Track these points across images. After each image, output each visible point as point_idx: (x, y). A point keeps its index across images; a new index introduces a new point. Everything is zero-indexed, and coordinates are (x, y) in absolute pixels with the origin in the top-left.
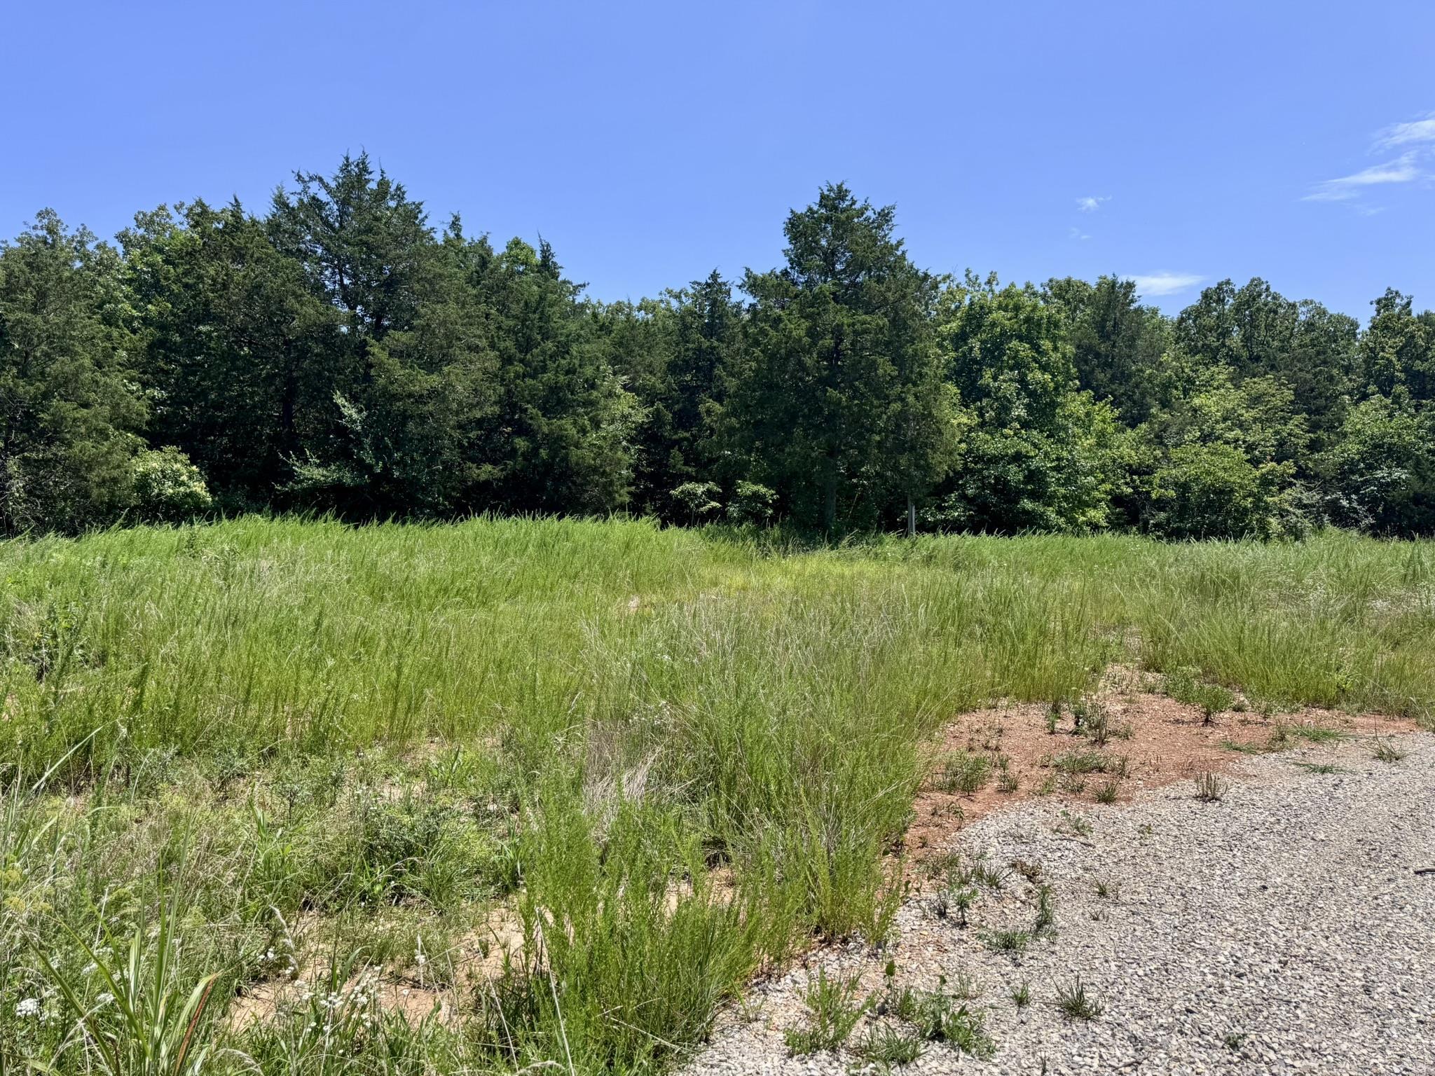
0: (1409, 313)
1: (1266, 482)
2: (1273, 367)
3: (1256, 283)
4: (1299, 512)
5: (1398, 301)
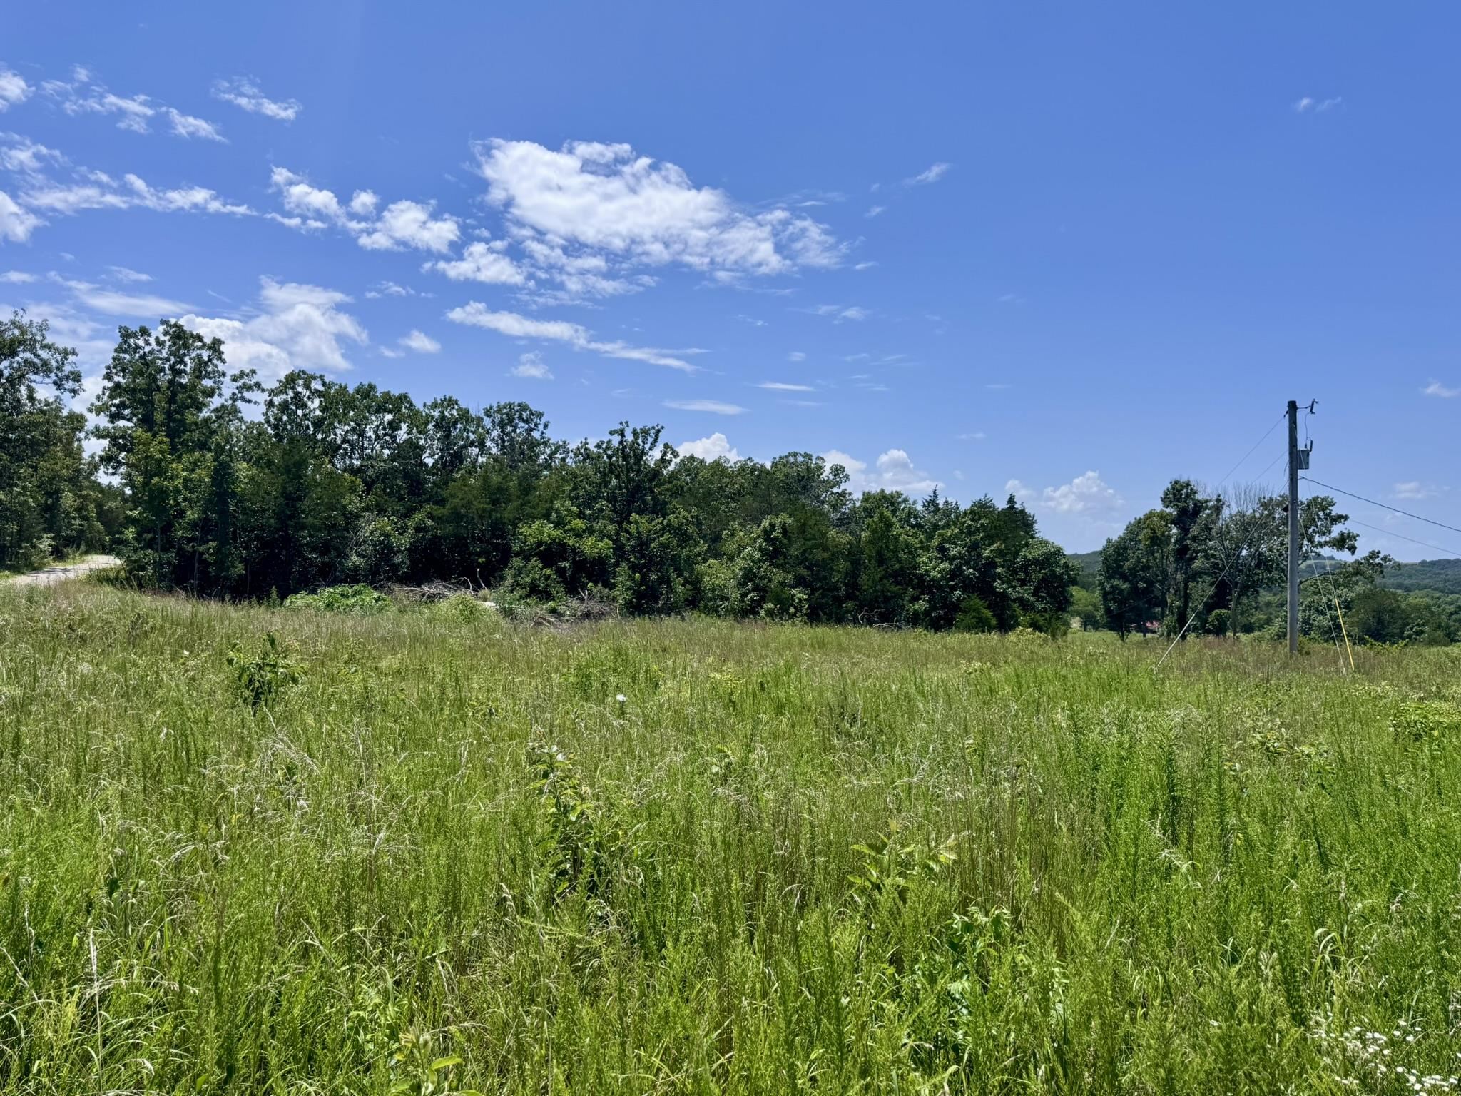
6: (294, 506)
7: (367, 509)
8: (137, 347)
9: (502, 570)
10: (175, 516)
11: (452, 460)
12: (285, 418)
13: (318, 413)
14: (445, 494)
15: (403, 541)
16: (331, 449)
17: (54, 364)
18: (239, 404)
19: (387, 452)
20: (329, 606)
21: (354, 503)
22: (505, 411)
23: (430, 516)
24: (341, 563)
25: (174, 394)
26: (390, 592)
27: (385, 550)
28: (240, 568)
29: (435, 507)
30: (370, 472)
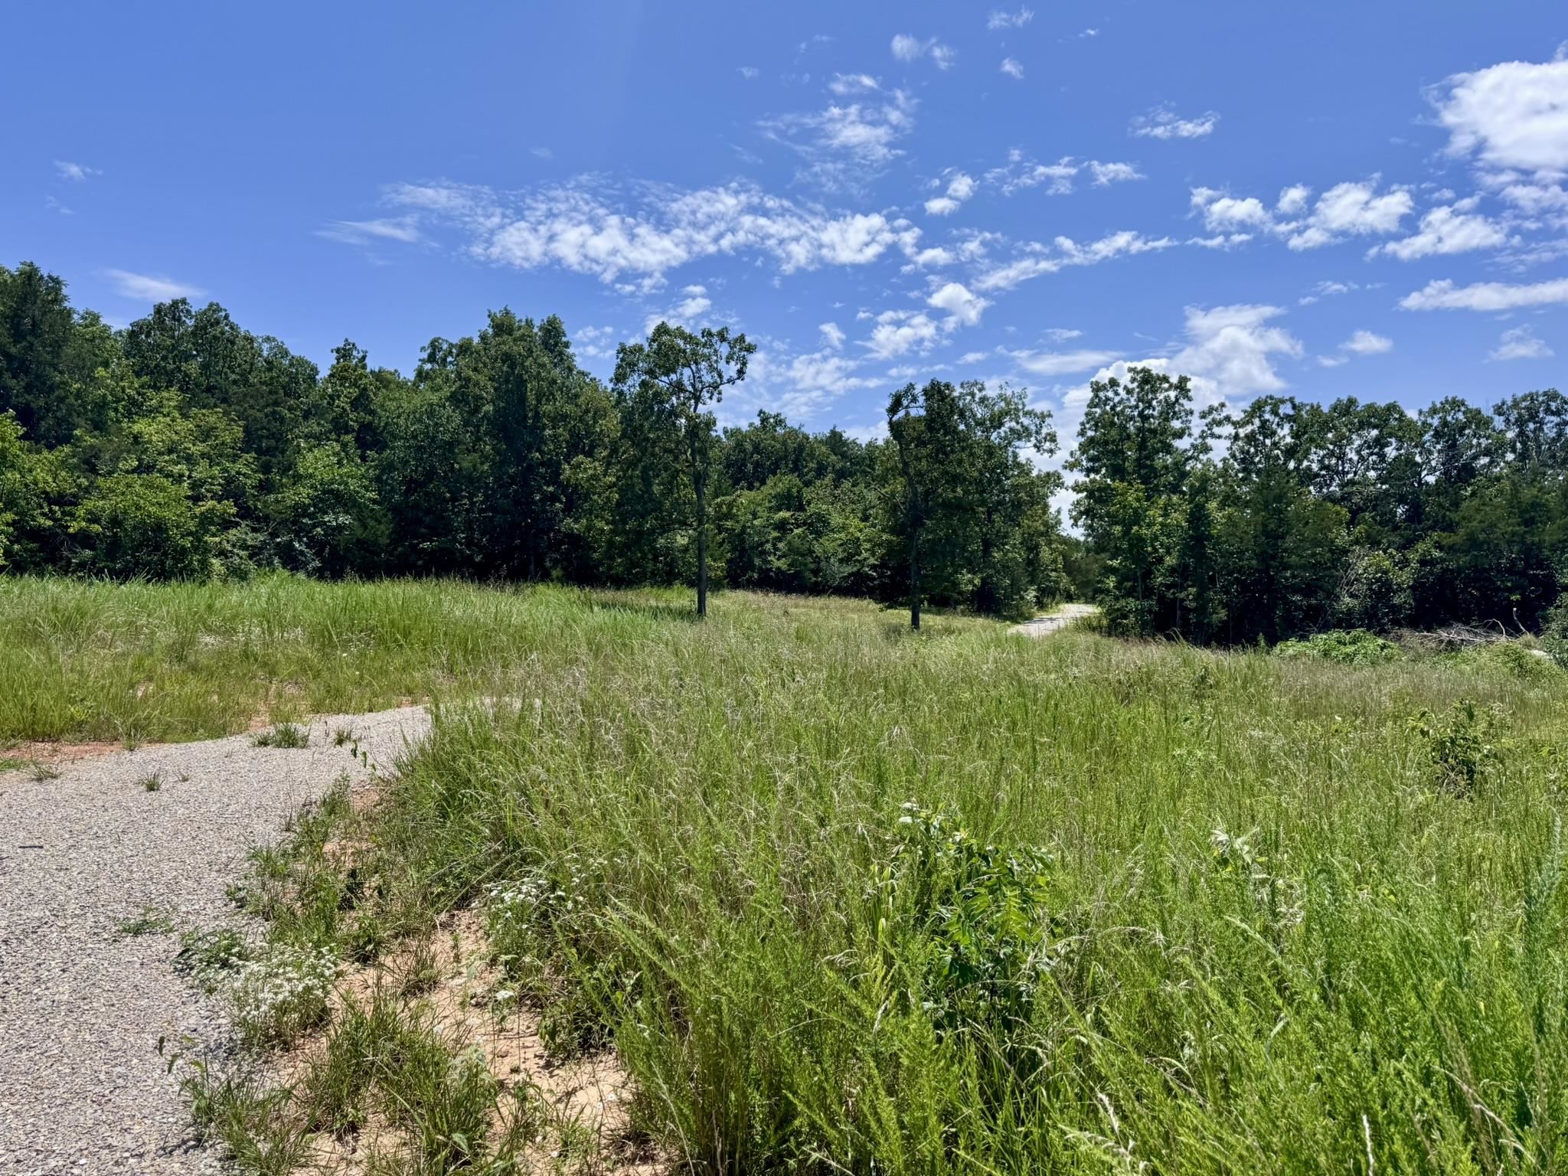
0: (364, 367)
1: (205, 520)
2: (224, 400)
3: (214, 308)
4: (242, 553)
5: (355, 353)
6: (1275, 545)
7: (1357, 542)
8: (1108, 399)
9: (1544, 609)
10: (1153, 563)
11: (1459, 474)
12: (1252, 450)
13: (1289, 440)
14: (1455, 516)
15: (1404, 577)
16: (1308, 477)
17: (1033, 428)
18: (1210, 441)
19: (1372, 474)
20: (1326, 654)
21: (1342, 537)
22: (1524, 404)
23: (1439, 546)
24: (1331, 606)
25: (1144, 440)
26: (1399, 638)
27: (1383, 589)
28: (1223, 614)
29: (1445, 535)
30: (1356, 499)
